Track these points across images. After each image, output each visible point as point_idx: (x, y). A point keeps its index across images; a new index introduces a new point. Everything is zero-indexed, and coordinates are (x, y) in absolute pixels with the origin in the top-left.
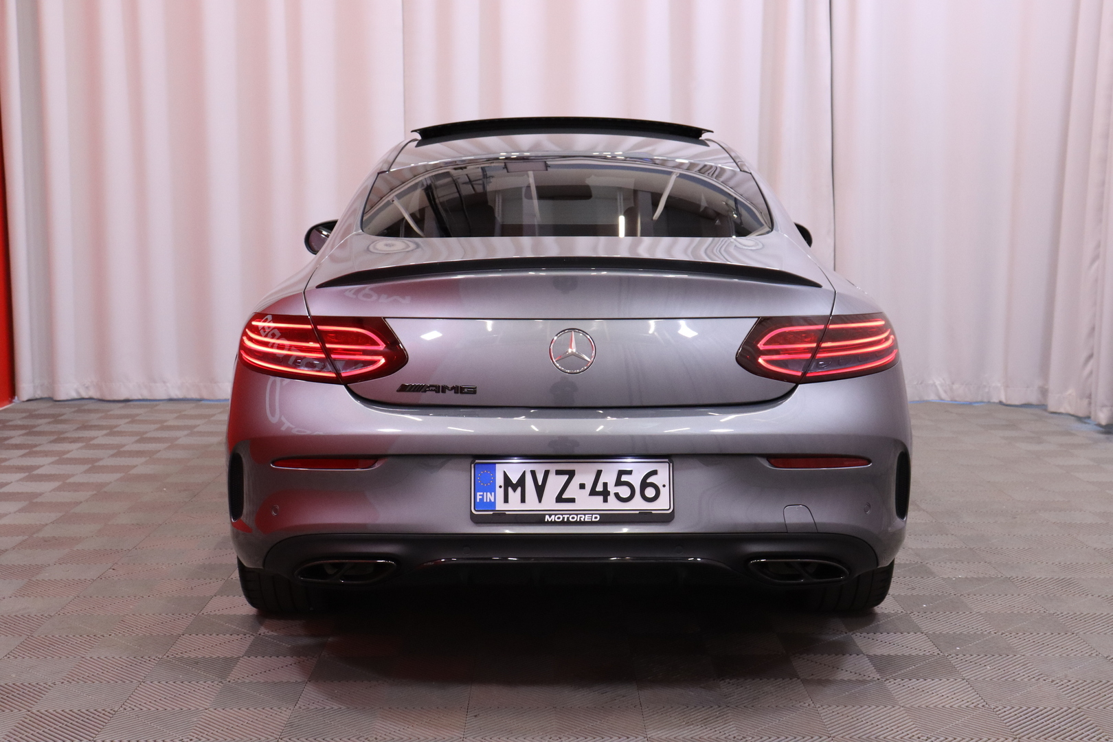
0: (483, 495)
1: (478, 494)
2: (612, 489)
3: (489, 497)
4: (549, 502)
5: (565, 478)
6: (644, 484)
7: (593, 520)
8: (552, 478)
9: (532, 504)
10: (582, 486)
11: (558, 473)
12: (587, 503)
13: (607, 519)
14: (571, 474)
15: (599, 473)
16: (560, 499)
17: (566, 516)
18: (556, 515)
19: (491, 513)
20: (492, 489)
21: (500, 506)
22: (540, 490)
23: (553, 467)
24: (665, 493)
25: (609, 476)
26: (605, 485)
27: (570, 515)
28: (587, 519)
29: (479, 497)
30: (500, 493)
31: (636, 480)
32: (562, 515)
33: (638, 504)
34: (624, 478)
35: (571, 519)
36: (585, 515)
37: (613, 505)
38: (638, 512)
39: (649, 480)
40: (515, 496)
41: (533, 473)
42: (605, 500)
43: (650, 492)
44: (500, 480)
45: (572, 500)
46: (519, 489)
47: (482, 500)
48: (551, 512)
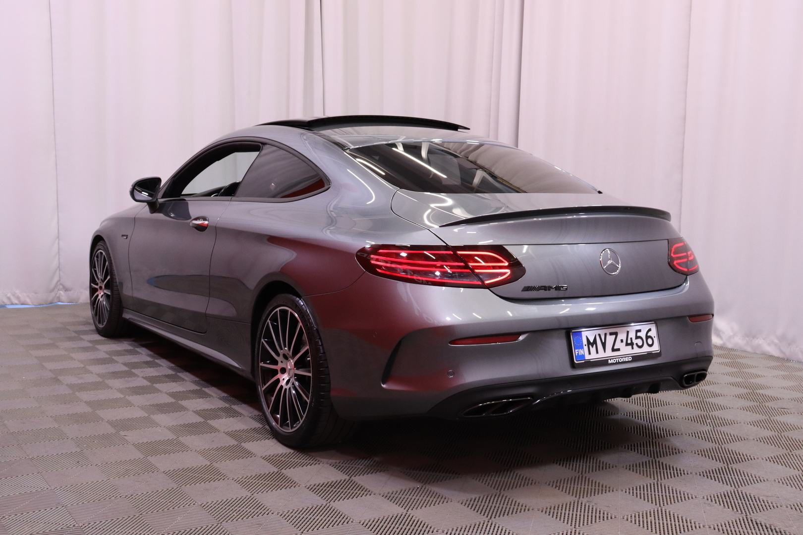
0: (578, 351)
1: (576, 350)
2: (635, 341)
3: (581, 352)
4: (609, 353)
5: (614, 336)
6: (647, 337)
7: (630, 360)
8: (608, 337)
9: (602, 355)
10: (622, 341)
11: (611, 334)
12: (626, 350)
13: (636, 358)
14: (616, 334)
15: (628, 332)
16: (613, 350)
17: (617, 359)
18: (613, 359)
19: (583, 361)
20: (582, 348)
21: (587, 357)
22: (604, 345)
23: (608, 331)
24: (656, 340)
25: (632, 334)
26: (631, 339)
27: (619, 358)
28: (626, 359)
30: (586, 348)
31: (642, 334)
32: (615, 358)
33: (646, 349)
34: (639, 334)
35: (620, 361)
36: (625, 357)
37: (636, 351)
38: (646, 353)
39: (649, 334)
40: (593, 350)
41: (599, 335)
42: (633, 348)
43: (650, 341)
44: (585, 342)
45: (618, 350)
46: (595, 346)
47: (578, 354)
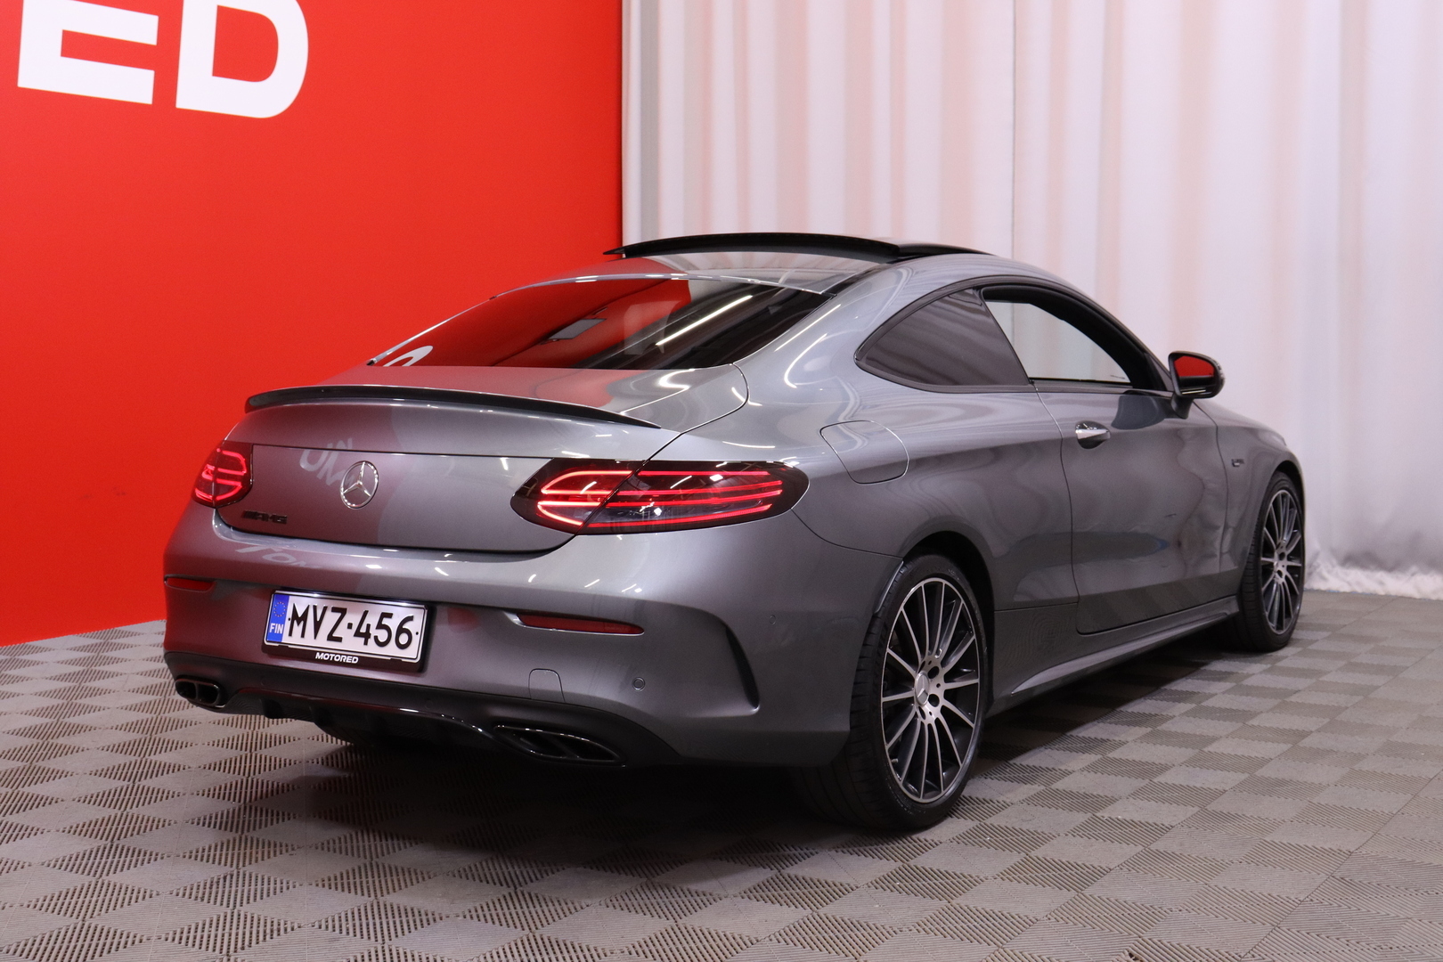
0: (274, 626)
1: (272, 624)
2: (373, 632)
3: (279, 629)
4: (322, 641)
5: (339, 615)
6: (401, 630)
7: (353, 662)
8: (329, 613)
9: (309, 641)
10: (350, 626)
11: (335, 610)
12: (352, 644)
13: (366, 662)
14: (343, 612)
15: (365, 613)
16: (331, 638)
17: (332, 655)
18: (325, 653)
19: (277, 645)
20: (282, 622)
21: (286, 639)
22: (317, 625)
23: (331, 604)
24: (417, 641)
25: (372, 620)
26: (368, 626)
27: (336, 654)
28: (348, 660)
29: (272, 628)
30: (288, 623)
31: (393, 624)
32: (330, 653)
33: (392, 651)
34: (386, 621)
35: (335, 660)
36: (347, 655)
37: (372, 649)
38: (389, 658)
39: (405, 626)
40: (298, 629)
41: (315, 608)
42: (366, 643)
43: (404, 639)
44: (289, 614)
45: (339, 640)
46: (302, 623)
47: (273, 630)
48: (323, 650)
